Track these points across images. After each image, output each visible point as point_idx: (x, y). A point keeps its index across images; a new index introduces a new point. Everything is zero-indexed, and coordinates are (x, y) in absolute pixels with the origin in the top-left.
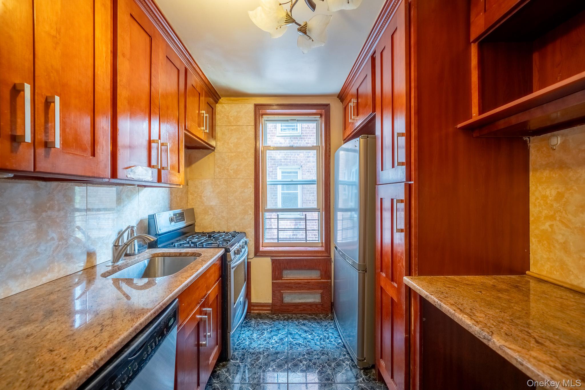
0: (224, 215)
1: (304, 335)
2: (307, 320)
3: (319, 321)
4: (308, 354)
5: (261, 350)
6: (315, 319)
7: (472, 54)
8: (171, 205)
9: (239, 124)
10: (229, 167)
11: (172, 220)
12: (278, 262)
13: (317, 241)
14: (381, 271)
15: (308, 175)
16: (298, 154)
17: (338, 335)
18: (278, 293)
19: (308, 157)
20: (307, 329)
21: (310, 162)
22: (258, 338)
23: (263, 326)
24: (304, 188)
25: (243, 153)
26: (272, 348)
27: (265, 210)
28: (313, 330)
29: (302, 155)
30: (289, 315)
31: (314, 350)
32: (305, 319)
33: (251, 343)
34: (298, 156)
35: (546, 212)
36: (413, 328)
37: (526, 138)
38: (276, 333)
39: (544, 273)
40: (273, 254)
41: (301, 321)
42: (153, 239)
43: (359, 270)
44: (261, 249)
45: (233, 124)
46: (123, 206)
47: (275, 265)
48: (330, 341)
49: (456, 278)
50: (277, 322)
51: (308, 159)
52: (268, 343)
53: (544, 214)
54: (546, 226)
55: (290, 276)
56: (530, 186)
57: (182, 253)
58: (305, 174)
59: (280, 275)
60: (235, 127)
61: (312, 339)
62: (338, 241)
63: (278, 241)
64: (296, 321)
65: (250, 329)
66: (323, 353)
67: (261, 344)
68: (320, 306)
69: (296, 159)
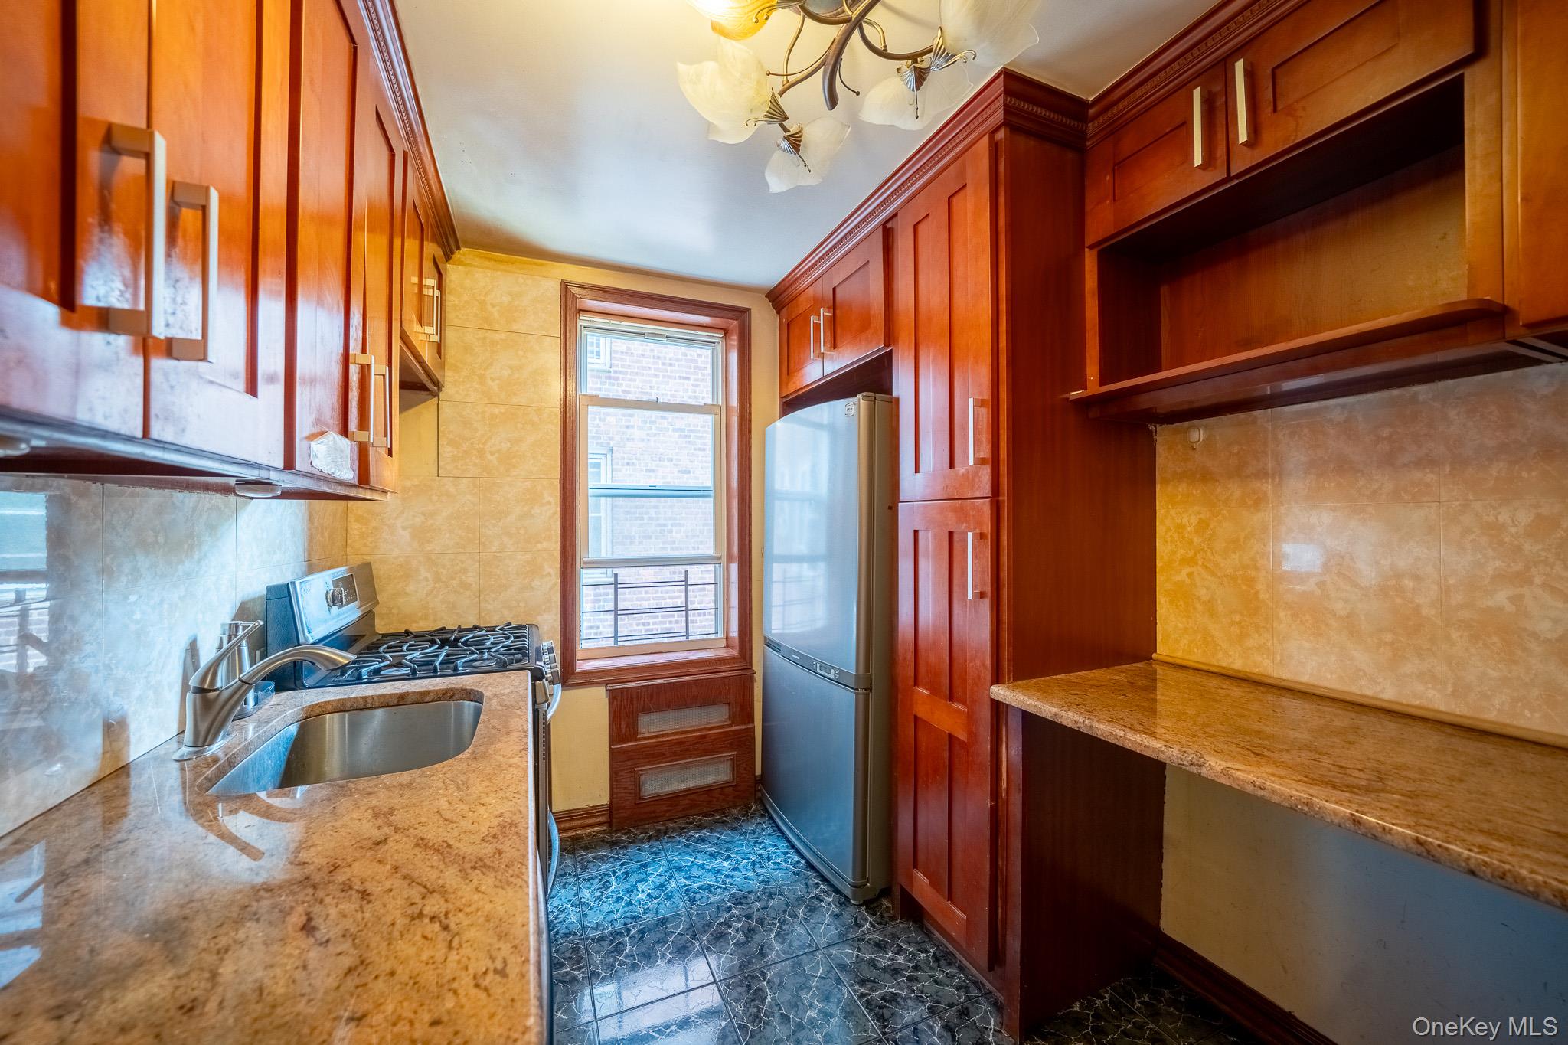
0: (470, 580)
1: (712, 864)
2: (706, 828)
3: (734, 825)
4: (738, 903)
5: (618, 926)
6: (724, 822)
7: (1087, 269)
8: (309, 554)
9: (515, 328)
10: (485, 443)
11: (334, 600)
12: (627, 694)
13: (713, 636)
14: (916, 683)
15: (628, 472)
16: (602, 416)
17: (787, 847)
18: (629, 775)
19: (627, 427)
20: (713, 849)
21: (633, 439)
22: (599, 898)
23: (600, 866)
24: (616, 506)
25: (530, 409)
26: (645, 913)
27: (584, 563)
28: (728, 849)
29: (611, 420)
30: (658, 826)
31: (749, 893)
32: (699, 827)
33: (585, 916)
34: (601, 424)
35: (1182, 551)
36: (1004, 785)
37: (1151, 427)
38: (641, 876)
39: (1179, 654)
40: (612, 676)
41: (691, 833)
42: (345, 658)
43: (857, 689)
44: (581, 666)
45: (497, 327)
46: (199, 561)
47: (619, 703)
48: (775, 863)
49: (1071, 677)
50: (632, 850)
51: (629, 431)
52: (630, 904)
53: (1179, 556)
54: (1183, 575)
55: (654, 726)
56: (1157, 508)
57: (408, 693)
58: (620, 471)
59: (632, 730)
60: (503, 336)
61: (734, 870)
62: (773, 632)
63: (616, 642)
64: (680, 836)
65: (567, 881)
66: (770, 893)
67: (612, 912)
68: (731, 788)
69: (597, 431)
